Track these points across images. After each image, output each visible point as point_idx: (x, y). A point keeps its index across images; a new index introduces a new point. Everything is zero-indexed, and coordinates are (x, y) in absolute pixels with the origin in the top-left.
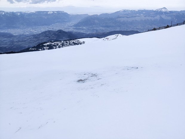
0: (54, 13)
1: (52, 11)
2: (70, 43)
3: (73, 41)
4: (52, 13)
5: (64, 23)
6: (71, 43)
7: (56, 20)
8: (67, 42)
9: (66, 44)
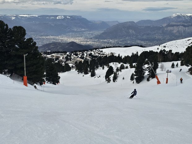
0: (67, 18)
1: (64, 16)
2: (82, 55)
3: (89, 53)
4: (63, 17)
5: (81, 33)
6: (85, 55)
7: (69, 29)
8: (77, 55)
9: (74, 57)
